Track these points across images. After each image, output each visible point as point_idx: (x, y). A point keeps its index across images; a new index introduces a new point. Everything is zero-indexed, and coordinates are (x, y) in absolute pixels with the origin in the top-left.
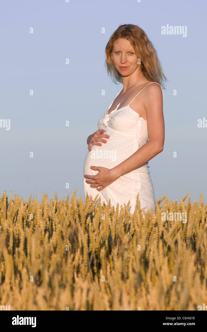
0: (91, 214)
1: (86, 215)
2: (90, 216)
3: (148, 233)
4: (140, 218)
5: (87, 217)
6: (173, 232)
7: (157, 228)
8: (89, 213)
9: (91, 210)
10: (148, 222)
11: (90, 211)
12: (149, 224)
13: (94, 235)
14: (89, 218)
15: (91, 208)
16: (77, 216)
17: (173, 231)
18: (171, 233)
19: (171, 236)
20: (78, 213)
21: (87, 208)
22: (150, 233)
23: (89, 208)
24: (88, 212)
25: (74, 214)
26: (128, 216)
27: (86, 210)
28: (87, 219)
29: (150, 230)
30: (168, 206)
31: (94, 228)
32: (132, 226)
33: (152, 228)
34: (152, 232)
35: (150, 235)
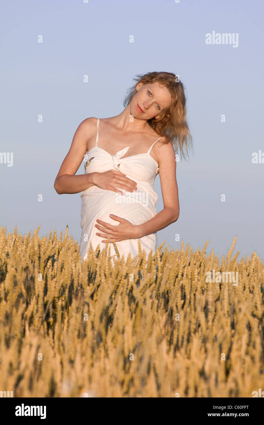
0: (53, 256)
1: (47, 257)
2: (51, 259)
3: (116, 285)
4: (109, 266)
5: (48, 259)
6: (144, 287)
7: (126, 281)
8: (51, 255)
9: (53, 252)
10: (117, 273)
11: (52, 254)
12: (118, 275)
13: (55, 282)
14: (50, 261)
15: (53, 250)
16: (36, 258)
17: (144, 285)
18: (142, 288)
19: (141, 292)
20: (38, 255)
21: (49, 250)
22: (118, 286)
23: (51, 250)
24: (49, 255)
25: (34, 255)
26: (95, 263)
27: (47, 252)
28: (47, 262)
29: (119, 282)
30: (142, 256)
31: (54, 273)
32: (98, 275)
33: (120, 280)
34: (120, 285)
35: (118, 288)
